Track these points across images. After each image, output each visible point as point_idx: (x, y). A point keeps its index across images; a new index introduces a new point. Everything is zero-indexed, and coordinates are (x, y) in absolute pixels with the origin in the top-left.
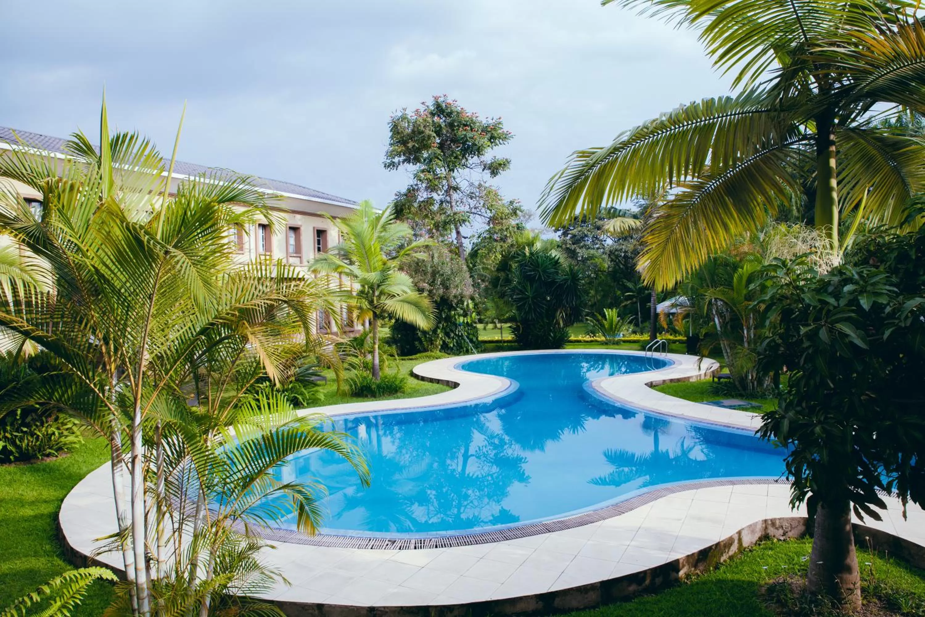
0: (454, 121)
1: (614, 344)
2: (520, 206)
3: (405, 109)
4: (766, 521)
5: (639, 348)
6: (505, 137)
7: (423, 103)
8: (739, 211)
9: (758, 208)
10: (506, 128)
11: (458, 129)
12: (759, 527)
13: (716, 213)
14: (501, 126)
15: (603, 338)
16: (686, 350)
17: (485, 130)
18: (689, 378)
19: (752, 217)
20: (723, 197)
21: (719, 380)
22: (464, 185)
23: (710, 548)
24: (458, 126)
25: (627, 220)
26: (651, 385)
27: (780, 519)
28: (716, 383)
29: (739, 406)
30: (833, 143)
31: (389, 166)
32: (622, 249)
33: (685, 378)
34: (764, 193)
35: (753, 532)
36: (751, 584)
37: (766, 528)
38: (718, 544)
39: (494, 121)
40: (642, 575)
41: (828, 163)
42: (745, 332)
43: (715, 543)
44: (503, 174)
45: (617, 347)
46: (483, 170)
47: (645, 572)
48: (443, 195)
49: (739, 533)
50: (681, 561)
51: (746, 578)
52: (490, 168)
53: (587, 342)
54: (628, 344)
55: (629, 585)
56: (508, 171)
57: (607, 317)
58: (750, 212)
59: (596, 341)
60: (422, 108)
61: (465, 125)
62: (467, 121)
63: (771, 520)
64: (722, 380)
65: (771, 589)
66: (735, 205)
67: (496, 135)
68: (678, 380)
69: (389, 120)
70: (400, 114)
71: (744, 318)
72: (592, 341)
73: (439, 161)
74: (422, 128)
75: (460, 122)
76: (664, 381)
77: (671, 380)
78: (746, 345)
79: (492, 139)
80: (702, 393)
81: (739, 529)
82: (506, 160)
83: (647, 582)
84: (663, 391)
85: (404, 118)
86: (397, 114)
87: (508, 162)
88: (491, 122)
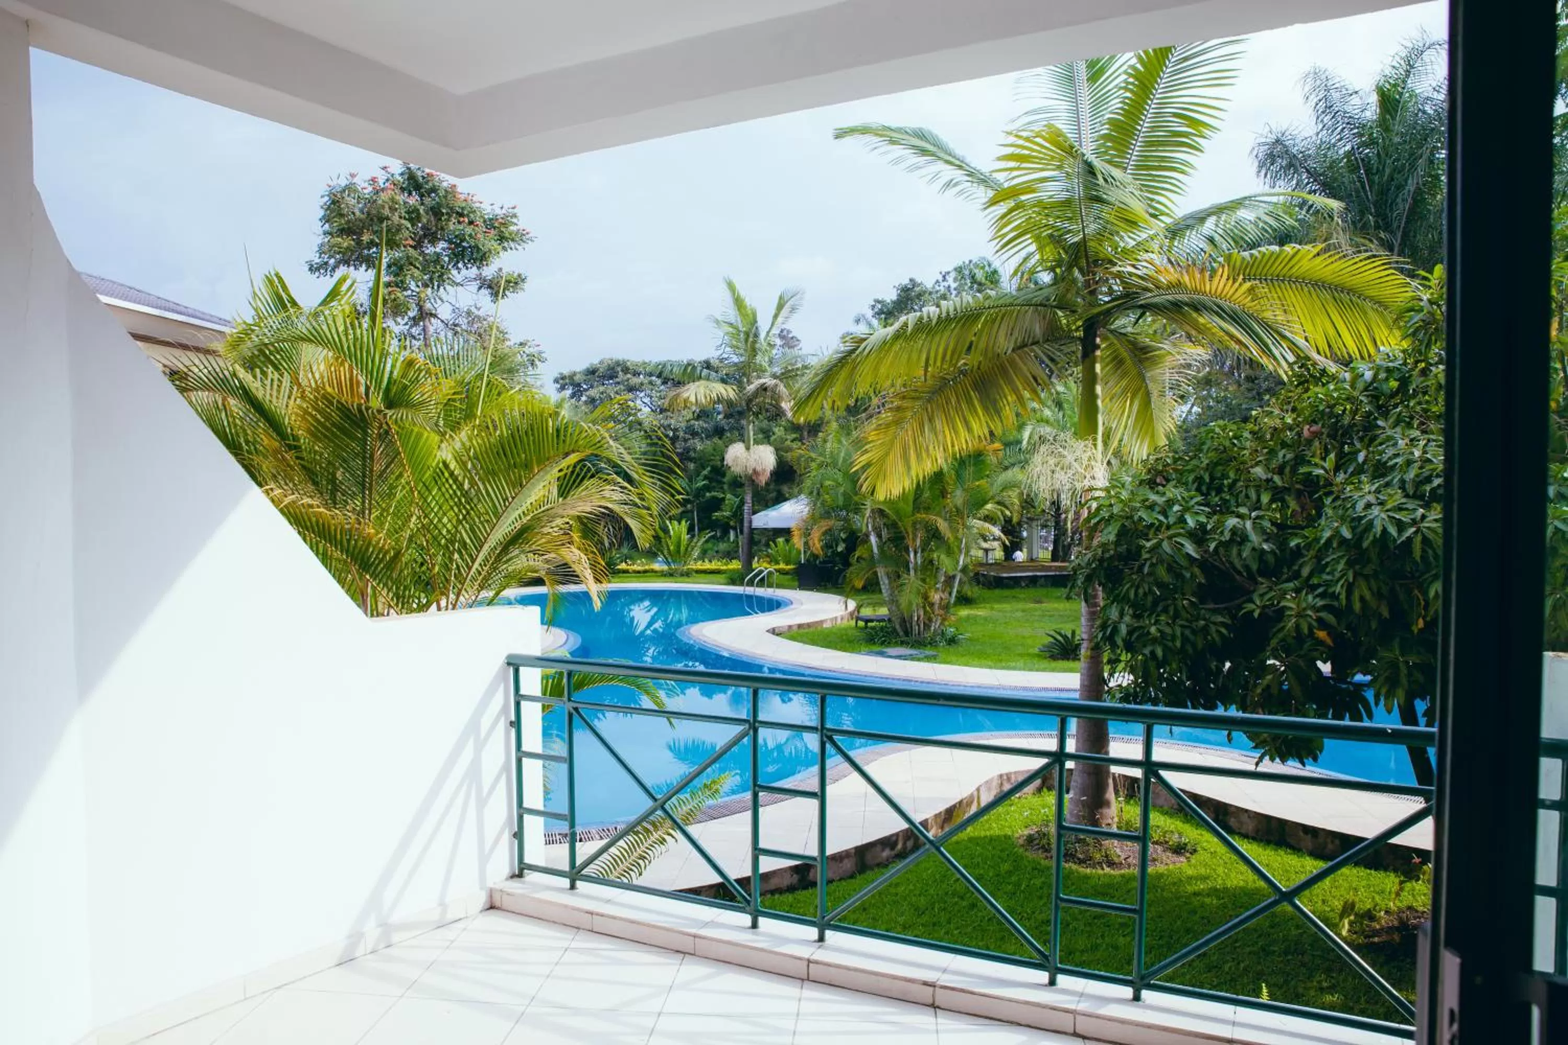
0: (439, 205)
1: (682, 575)
2: (540, 353)
3: (353, 176)
4: (1001, 776)
5: (725, 581)
6: (520, 238)
7: (384, 168)
8: (986, 409)
9: (1007, 408)
10: (522, 223)
11: (448, 220)
12: (995, 783)
13: (958, 409)
14: (514, 220)
15: (665, 567)
16: (796, 583)
17: (490, 224)
18: (822, 622)
19: (1000, 418)
20: (968, 392)
21: (866, 623)
22: (445, 312)
23: (954, 806)
24: (447, 214)
25: (714, 384)
26: (773, 631)
27: (1015, 773)
28: (861, 628)
29: (911, 655)
30: (1098, 347)
31: (318, 269)
32: (669, 426)
33: (817, 622)
34: (1016, 391)
35: (989, 789)
36: (1007, 837)
37: (1002, 784)
38: (961, 802)
39: (504, 211)
40: (894, 838)
41: (1094, 368)
42: (912, 555)
43: (958, 800)
44: (512, 300)
45: (686, 579)
46: (480, 288)
47: (897, 834)
48: (406, 324)
49: (978, 790)
50: (930, 821)
51: (998, 832)
52: (490, 287)
53: (639, 572)
54: (703, 575)
55: (883, 850)
56: (521, 293)
57: (672, 533)
58: (998, 412)
59: (653, 571)
60: (381, 178)
61: (461, 215)
62: (463, 208)
63: (1007, 774)
64: (870, 624)
65: (1030, 839)
66: (981, 401)
67: (507, 235)
68: (809, 625)
69: (324, 190)
70: (343, 182)
71: (911, 537)
72: (645, 572)
73: (416, 270)
74: (387, 212)
75: (451, 209)
76: (790, 627)
77: (800, 626)
78: (912, 572)
79: (502, 238)
80: (850, 642)
81: (977, 786)
82: (519, 275)
83: (900, 846)
84: (793, 638)
85: (350, 188)
86: (339, 182)
87: (523, 280)
88: (498, 211)
